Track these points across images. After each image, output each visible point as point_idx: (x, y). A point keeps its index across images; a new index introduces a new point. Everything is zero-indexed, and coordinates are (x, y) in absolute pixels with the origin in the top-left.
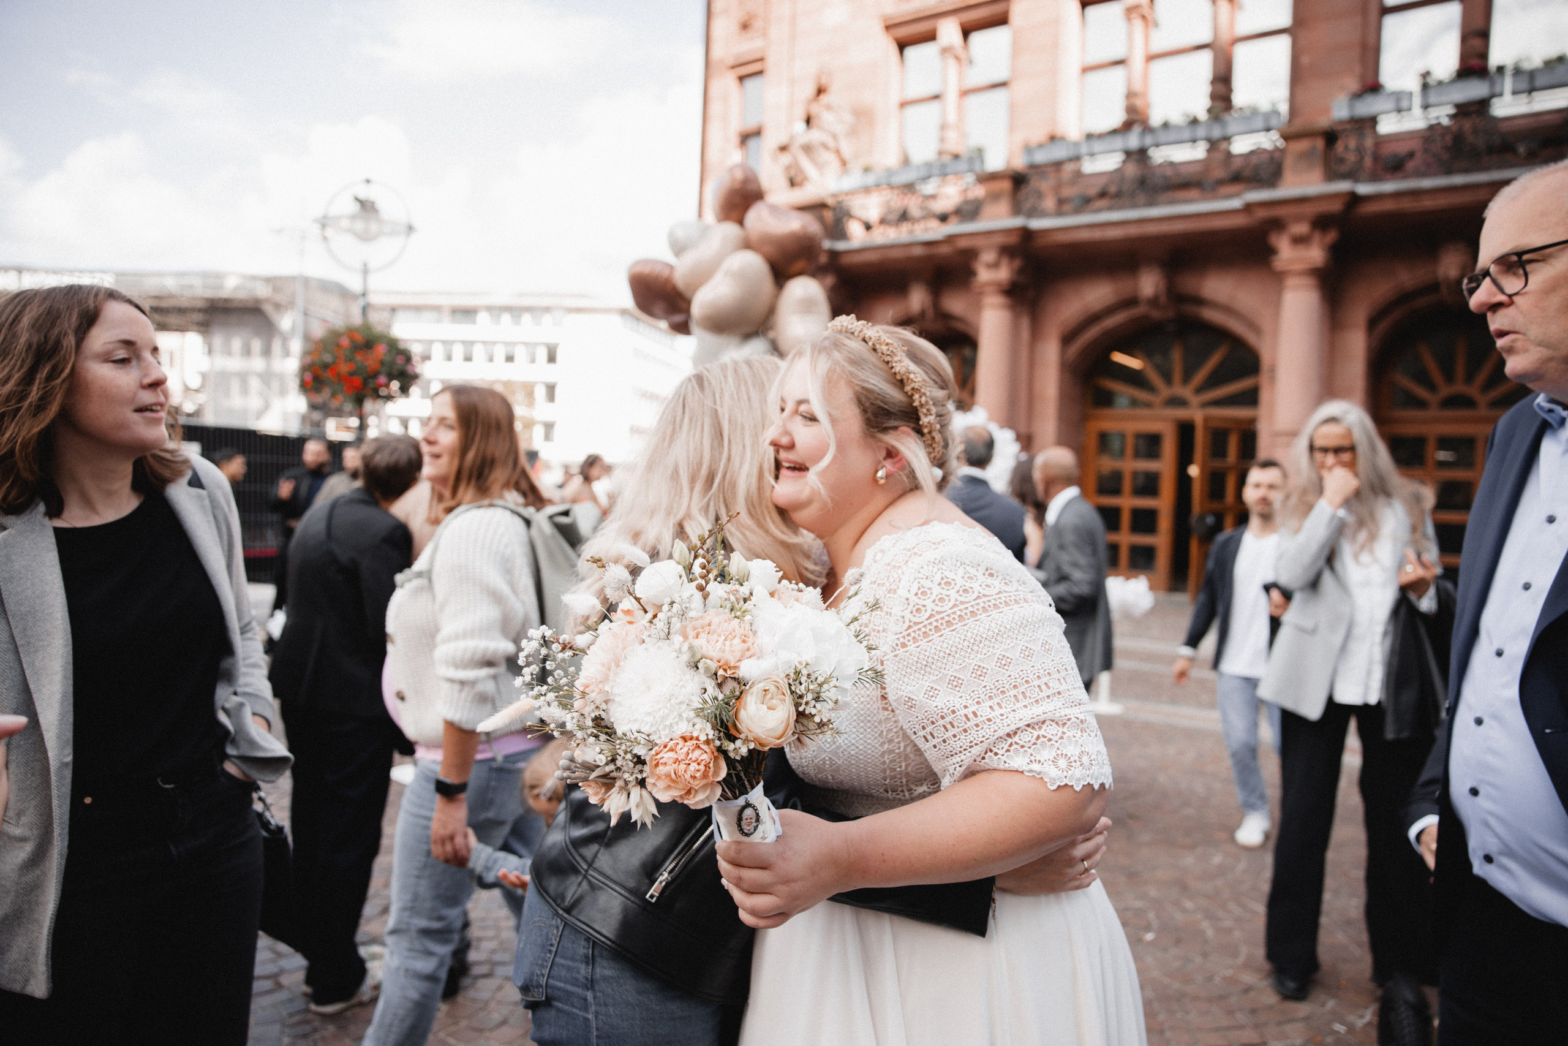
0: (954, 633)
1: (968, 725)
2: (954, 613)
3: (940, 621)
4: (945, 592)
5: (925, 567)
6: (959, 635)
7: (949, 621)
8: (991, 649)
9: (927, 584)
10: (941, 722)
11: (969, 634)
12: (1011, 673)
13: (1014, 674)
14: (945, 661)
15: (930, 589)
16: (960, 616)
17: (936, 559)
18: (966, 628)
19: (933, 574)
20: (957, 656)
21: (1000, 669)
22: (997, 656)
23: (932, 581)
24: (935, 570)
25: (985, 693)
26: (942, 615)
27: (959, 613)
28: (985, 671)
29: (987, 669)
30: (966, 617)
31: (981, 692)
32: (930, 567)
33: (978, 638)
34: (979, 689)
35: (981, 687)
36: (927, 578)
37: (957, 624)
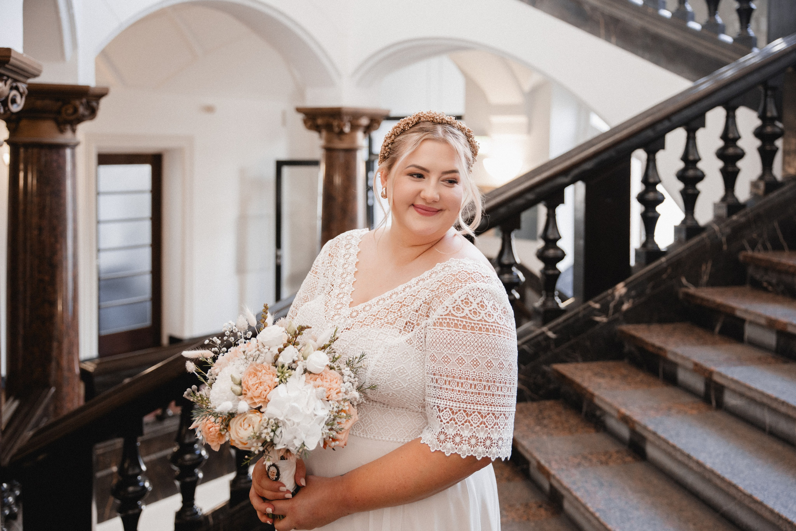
0: (473, 335)
1: (456, 388)
2: (478, 324)
3: (468, 324)
4: (478, 309)
5: (475, 290)
6: (475, 338)
7: (474, 327)
8: (486, 354)
9: (471, 299)
10: (445, 378)
11: (480, 340)
12: (490, 373)
13: (491, 374)
14: (460, 347)
15: (471, 303)
16: (480, 327)
17: (482, 290)
18: (480, 336)
19: (477, 297)
20: (468, 348)
21: (486, 367)
22: (488, 359)
23: (475, 300)
24: (480, 295)
25: (473, 375)
26: (471, 321)
27: (480, 325)
28: (478, 364)
29: (480, 364)
30: (483, 330)
31: (471, 374)
32: (478, 292)
33: (483, 345)
34: (471, 372)
35: (472, 371)
36: (473, 296)
37: (477, 331)
